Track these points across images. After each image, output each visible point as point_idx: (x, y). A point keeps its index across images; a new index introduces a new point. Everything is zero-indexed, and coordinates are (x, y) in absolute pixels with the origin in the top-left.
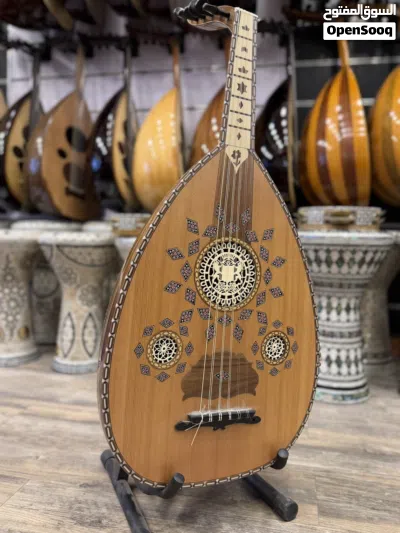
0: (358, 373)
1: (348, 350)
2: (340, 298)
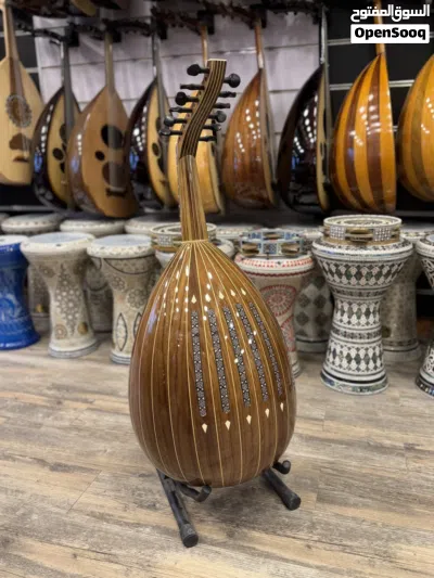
1: (367, 349)
2: (359, 304)
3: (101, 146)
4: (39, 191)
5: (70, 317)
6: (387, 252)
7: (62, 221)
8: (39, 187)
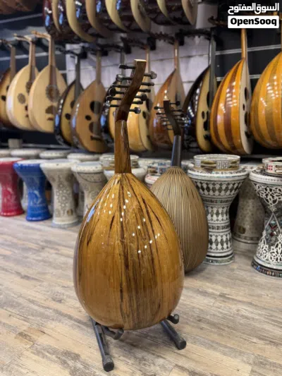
0: (227, 248)
1: (217, 236)
2: (212, 208)
3: (89, 112)
4: (58, 137)
5: (63, 205)
6: (224, 175)
7: (69, 153)
8: (58, 134)
